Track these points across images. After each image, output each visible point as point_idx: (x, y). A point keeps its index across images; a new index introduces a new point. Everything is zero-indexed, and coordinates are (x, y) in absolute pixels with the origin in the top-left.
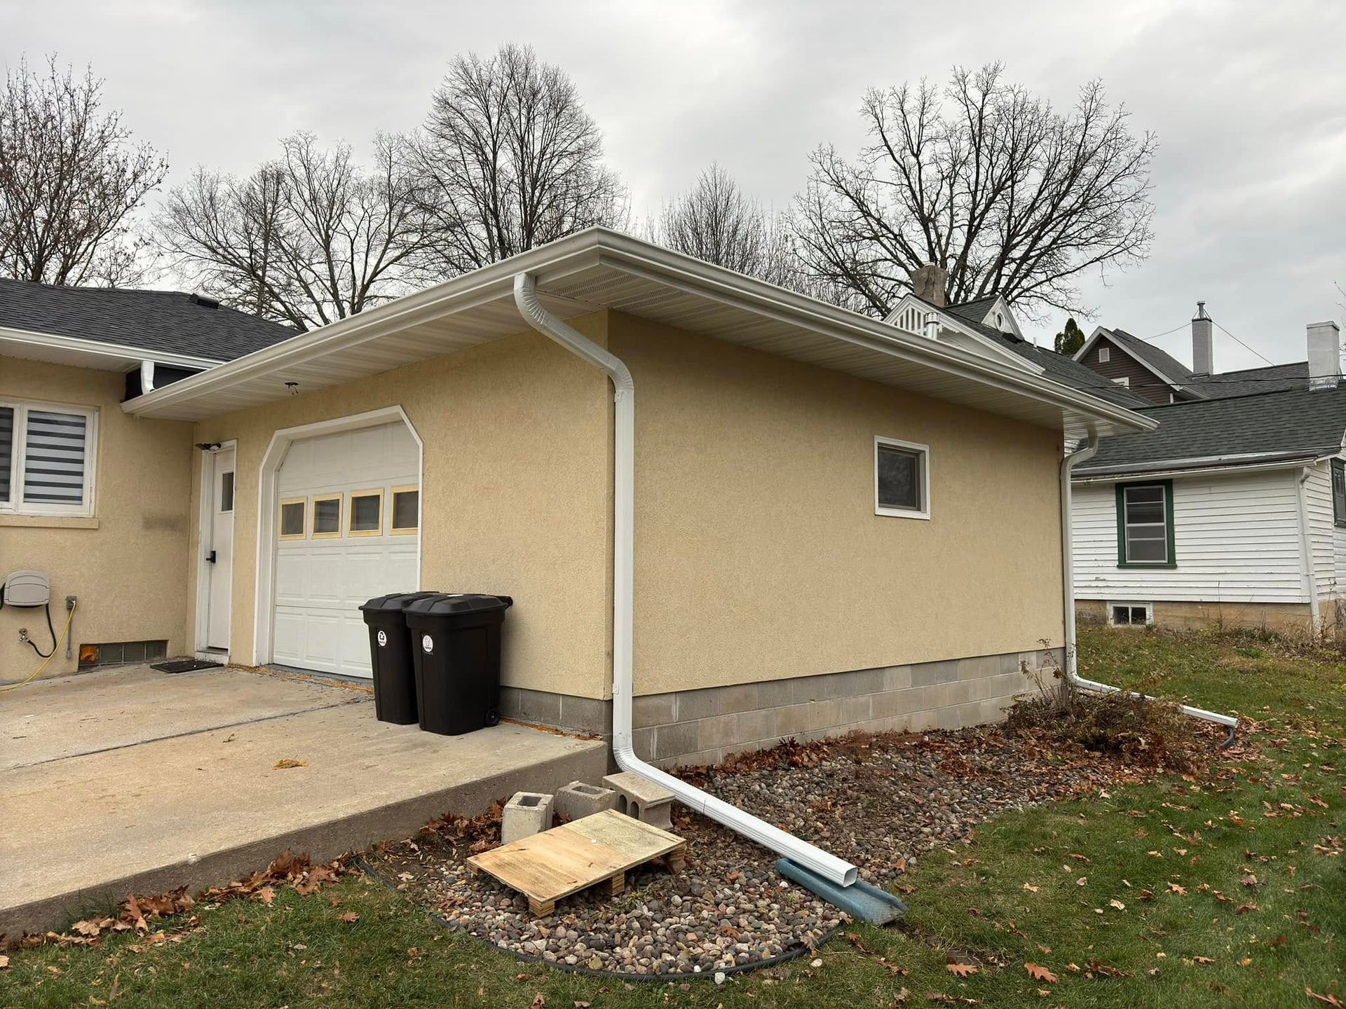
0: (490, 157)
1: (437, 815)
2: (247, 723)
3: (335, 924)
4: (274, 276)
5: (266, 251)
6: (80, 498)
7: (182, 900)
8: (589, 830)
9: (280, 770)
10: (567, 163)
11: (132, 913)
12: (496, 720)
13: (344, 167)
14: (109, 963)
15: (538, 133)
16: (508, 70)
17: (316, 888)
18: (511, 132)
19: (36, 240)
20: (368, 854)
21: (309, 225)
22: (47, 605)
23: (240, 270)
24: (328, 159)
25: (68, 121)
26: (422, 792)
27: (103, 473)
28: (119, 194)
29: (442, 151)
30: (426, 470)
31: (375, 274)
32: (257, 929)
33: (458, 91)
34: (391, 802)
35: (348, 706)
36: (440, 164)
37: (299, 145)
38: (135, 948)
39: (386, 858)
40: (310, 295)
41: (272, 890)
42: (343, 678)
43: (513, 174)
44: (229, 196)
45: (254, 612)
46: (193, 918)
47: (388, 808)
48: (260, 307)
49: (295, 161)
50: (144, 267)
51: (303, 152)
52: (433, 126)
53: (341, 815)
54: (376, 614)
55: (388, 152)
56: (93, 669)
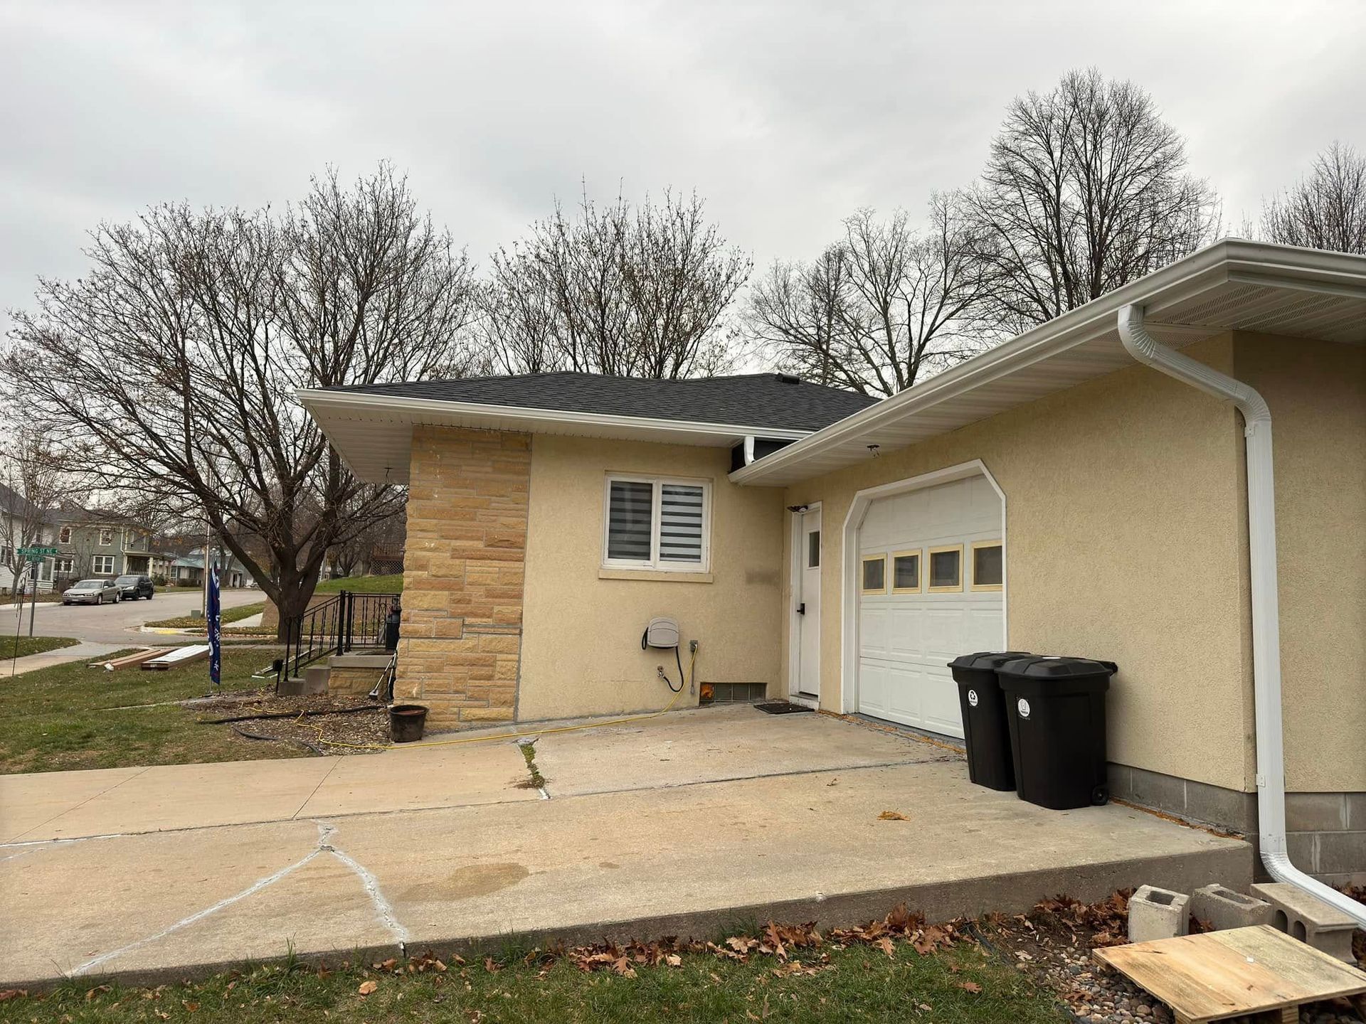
0: (1053, 192)
1: (1051, 893)
2: (845, 769)
3: (958, 991)
4: (837, 348)
5: (830, 326)
6: (699, 557)
7: (812, 935)
8: (1241, 945)
9: (883, 821)
10: (1143, 180)
11: (772, 939)
12: (1104, 799)
13: (901, 233)
14: (758, 982)
15: (1106, 156)
16: (1070, 99)
17: (933, 949)
18: (1076, 162)
19: (657, 344)
20: (981, 923)
21: (869, 295)
22: (677, 647)
23: (808, 347)
24: (886, 229)
25: (679, 241)
26: (1034, 867)
27: (715, 534)
28: (716, 296)
29: (1001, 198)
30: (1009, 523)
31: (931, 332)
32: (882, 978)
33: (1017, 134)
34: (1002, 872)
35: (937, 764)
36: (1000, 211)
37: (859, 223)
38: (778, 973)
39: (1000, 931)
40: (870, 361)
41: (891, 942)
42: (929, 735)
43: (1078, 205)
44: (800, 280)
45: (840, 662)
46: (824, 955)
47: (999, 878)
48: (824, 378)
49: (856, 237)
50: (734, 356)
51: (864, 227)
52: (991, 175)
53: (952, 878)
54: (965, 672)
55: (943, 209)
56: (711, 705)
